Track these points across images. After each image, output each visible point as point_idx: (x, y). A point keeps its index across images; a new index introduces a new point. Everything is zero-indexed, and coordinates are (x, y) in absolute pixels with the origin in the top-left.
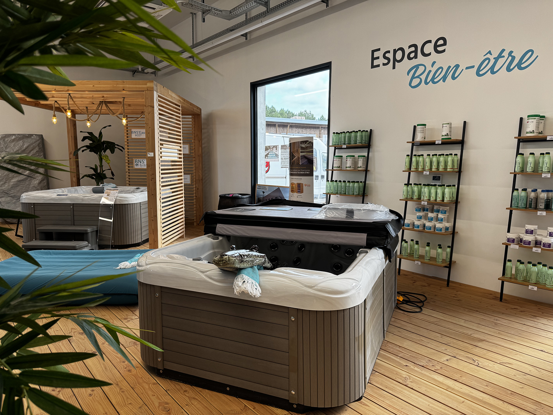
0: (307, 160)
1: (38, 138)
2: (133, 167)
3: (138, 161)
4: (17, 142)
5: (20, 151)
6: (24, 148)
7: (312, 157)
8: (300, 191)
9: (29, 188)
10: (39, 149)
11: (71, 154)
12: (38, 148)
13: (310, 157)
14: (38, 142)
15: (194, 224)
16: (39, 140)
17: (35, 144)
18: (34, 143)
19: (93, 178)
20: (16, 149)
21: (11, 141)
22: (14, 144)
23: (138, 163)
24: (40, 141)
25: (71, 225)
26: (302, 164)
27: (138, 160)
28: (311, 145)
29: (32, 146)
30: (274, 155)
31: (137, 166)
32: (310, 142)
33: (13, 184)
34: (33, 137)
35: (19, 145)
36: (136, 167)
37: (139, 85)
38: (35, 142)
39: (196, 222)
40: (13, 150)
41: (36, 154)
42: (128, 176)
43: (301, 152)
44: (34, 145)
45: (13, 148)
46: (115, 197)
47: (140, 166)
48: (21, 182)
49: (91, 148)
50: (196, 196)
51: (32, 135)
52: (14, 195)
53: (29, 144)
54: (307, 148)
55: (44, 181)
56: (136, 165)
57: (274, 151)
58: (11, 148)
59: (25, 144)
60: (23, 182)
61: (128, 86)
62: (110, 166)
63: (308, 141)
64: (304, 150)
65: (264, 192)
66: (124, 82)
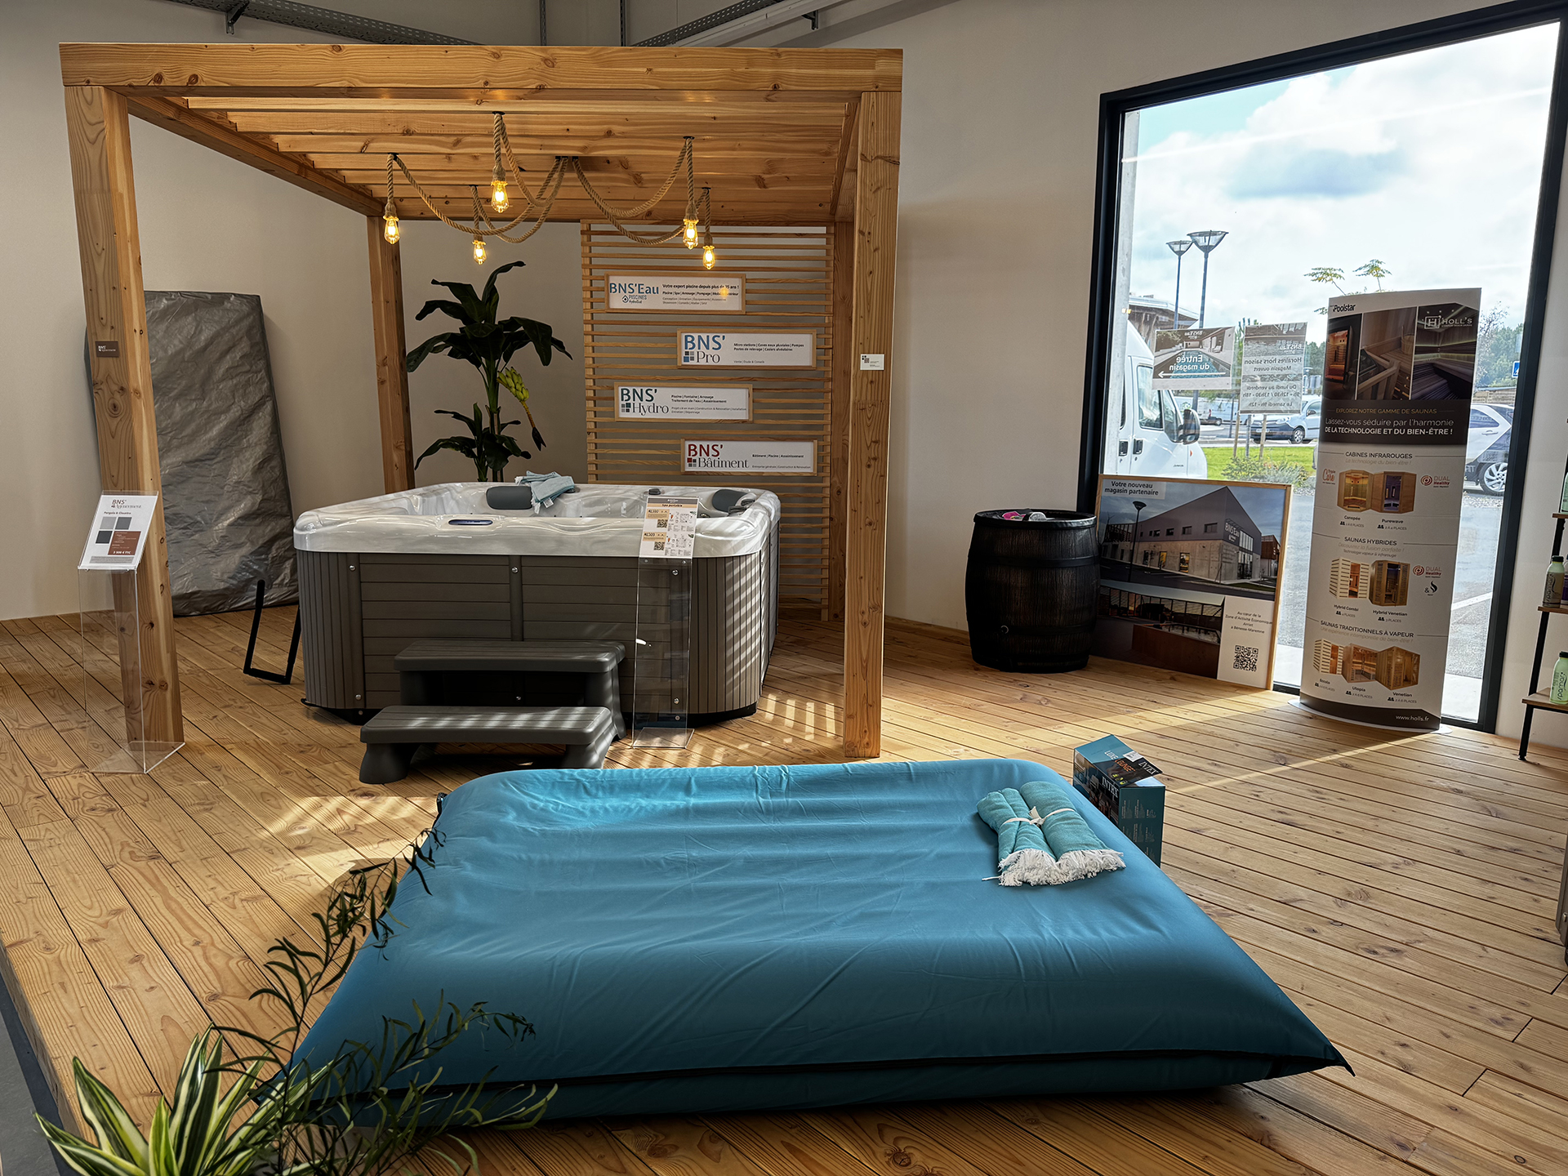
0: (1445, 381)
1: (244, 307)
2: (612, 414)
3: (631, 394)
4: (177, 321)
5: (188, 354)
6: (202, 344)
7: (1469, 371)
8: (1395, 505)
9: (222, 488)
10: (252, 347)
11: (384, 365)
12: (249, 343)
13: (1461, 369)
14: (246, 323)
15: (820, 617)
16: (248, 315)
17: (237, 328)
18: (233, 326)
19: (470, 454)
20: (175, 346)
21: (157, 316)
22: (167, 328)
23: (631, 401)
24: (252, 317)
25: (512, 639)
26: (1419, 398)
27: (631, 389)
28: (1470, 321)
29: (227, 336)
30: (1206, 366)
31: (628, 411)
32: (1467, 309)
33: (169, 474)
34: (227, 305)
35: (185, 332)
36: (624, 415)
37: (841, 67)
38: (238, 322)
39: (828, 607)
40: (166, 351)
41: (243, 365)
42: (592, 447)
43: (1419, 351)
44: (234, 331)
45: (165, 342)
46: (689, 529)
47: (637, 410)
48: (196, 466)
49: (459, 346)
50: (831, 519)
51: (224, 297)
52: (175, 514)
53: (218, 328)
54: (1448, 332)
55: (274, 463)
56: (625, 408)
57: (1206, 350)
58: (158, 341)
59: (204, 328)
60: (201, 467)
61: (794, 71)
62: (529, 410)
63: (1456, 306)
64: (1435, 344)
65: (1139, 505)
66: (779, 55)
